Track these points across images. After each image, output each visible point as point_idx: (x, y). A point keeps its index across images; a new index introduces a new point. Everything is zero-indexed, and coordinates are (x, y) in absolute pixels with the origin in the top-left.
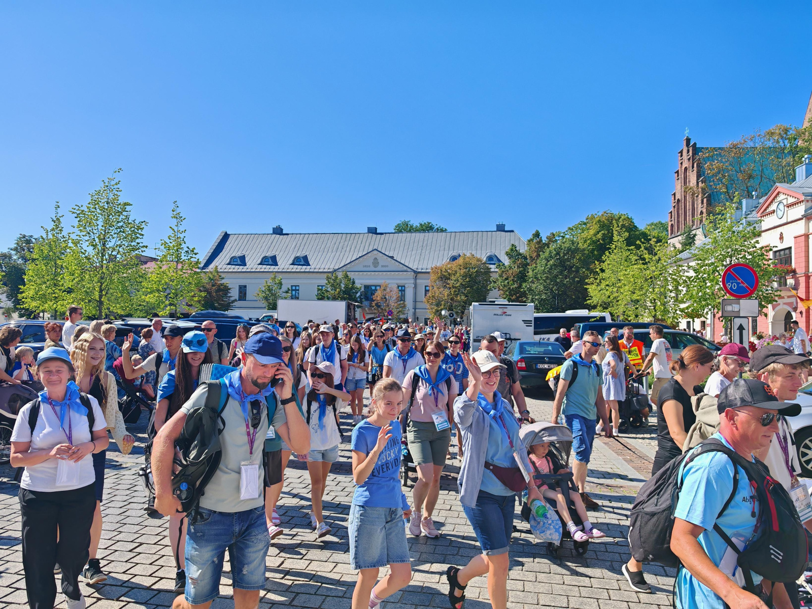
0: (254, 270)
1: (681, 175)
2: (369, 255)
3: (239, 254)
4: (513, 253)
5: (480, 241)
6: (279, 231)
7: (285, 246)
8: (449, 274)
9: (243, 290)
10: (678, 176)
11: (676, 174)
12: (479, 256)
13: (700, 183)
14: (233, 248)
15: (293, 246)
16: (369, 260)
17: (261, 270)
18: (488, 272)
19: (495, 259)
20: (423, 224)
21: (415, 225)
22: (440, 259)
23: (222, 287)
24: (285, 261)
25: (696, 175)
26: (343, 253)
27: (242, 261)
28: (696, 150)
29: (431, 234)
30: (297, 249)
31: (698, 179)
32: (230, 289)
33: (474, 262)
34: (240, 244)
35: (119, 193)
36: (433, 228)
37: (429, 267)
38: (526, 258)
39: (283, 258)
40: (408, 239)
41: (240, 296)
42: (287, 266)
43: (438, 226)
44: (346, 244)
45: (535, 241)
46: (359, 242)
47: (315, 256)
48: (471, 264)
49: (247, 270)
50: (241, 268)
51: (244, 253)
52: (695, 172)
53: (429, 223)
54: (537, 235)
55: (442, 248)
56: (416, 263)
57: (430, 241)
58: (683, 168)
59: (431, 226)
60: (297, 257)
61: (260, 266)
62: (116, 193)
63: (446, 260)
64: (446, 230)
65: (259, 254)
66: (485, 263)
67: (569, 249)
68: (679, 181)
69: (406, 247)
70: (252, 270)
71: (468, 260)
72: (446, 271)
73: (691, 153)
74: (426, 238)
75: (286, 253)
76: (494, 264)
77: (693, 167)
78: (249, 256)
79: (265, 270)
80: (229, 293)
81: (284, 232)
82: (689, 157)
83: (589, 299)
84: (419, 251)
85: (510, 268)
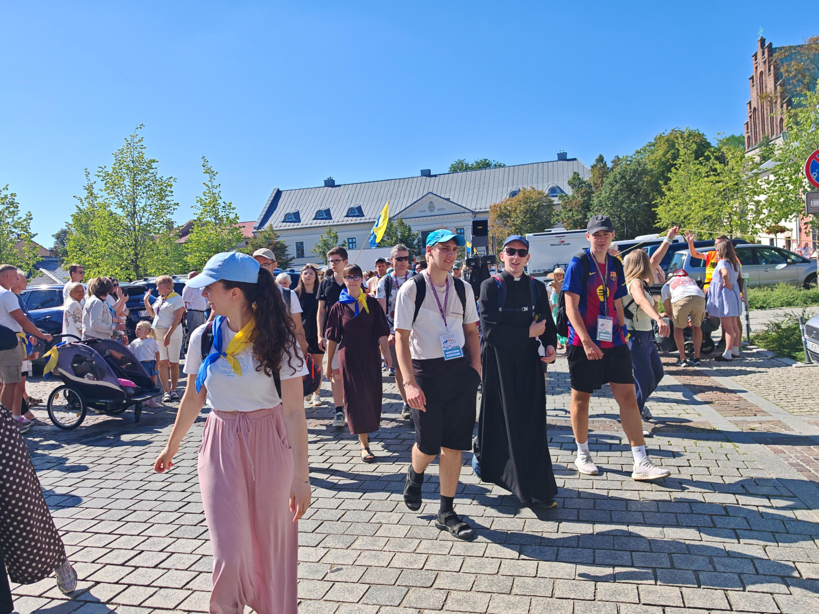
0: (309, 226)
1: (756, 81)
2: (424, 199)
3: (293, 210)
4: (576, 182)
5: (540, 172)
6: (331, 183)
7: (338, 197)
8: (510, 212)
9: (300, 247)
10: (753, 82)
11: (751, 80)
12: (540, 189)
13: (778, 87)
14: (287, 205)
15: (346, 197)
16: (424, 205)
17: (316, 225)
18: (550, 205)
19: (558, 191)
20: (479, 161)
21: (470, 164)
22: (499, 196)
23: (278, 245)
24: (339, 214)
25: (773, 79)
26: (397, 200)
27: (295, 217)
28: (771, 50)
29: (488, 171)
30: (350, 199)
31: (775, 83)
32: (286, 247)
33: (534, 196)
34: (293, 201)
35: (143, 151)
36: (491, 164)
37: (488, 206)
38: (590, 186)
39: (337, 210)
40: (464, 179)
41: (298, 254)
42: (341, 220)
43: (495, 162)
44: (400, 190)
45: (599, 166)
46: (413, 187)
47: (369, 206)
48: (532, 198)
49: (303, 226)
50: (296, 225)
51: (298, 208)
52: (772, 75)
53: (486, 160)
54: (601, 159)
55: (501, 184)
56: (474, 203)
57: (487, 178)
58: (759, 72)
59: (488, 163)
60: (352, 208)
61: (315, 221)
62: (140, 150)
63: (506, 196)
64: (504, 165)
65: (313, 209)
66: (547, 196)
67: (635, 171)
68: (755, 87)
69: (463, 187)
70: (307, 226)
71: (528, 194)
72: (506, 208)
73: (766, 55)
74: (483, 176)
75: (340, 205)
76: (556, 196)
77: (769, 70)
78: (304, 212)
79: (320, 225)
80: (286, 250)
81: (336, 184)
82: (764, 60)
83: (658, 222)
84: (476, 190)
85: (574, 197)
